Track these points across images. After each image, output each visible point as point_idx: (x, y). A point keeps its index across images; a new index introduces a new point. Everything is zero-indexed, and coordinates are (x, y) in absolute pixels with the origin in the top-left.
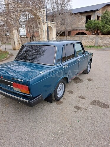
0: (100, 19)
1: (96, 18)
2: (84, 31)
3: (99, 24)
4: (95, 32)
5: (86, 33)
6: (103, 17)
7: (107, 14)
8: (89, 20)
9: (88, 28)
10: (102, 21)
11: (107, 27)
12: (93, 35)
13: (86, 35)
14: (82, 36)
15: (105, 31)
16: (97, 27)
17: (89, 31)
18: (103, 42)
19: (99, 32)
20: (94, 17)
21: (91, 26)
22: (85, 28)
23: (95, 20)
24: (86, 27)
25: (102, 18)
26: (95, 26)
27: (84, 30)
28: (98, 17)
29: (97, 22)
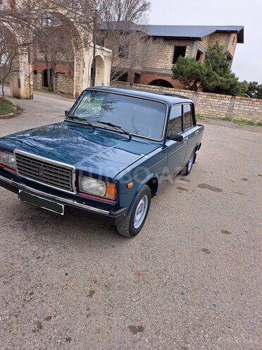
0: (203, 57)
1: (194, 55)
2: (169, 79)
3: (200, 68)
4: (191, 84)
5: (173, 84)
6: (208, 55)
7: (218, 51)
8: (180, 57)
9: (177, 73)
10: (207, 64)
11: (215, 77)
12: (186, 89)
13: (172, 87)
14: (165, 88)
15: (211, 84)
16: (197, 74)
17: (180, 80)
18: (205, 107)
19: (198, 85)
20: (190, 53)
21: (185, 70)
22: (171, 72)
23: (193, 59)
24: (175, 71)
25: (206, 57)
26: (192, 70)
27: (168, 75)
28: (199, 53)
29: (196, 64)
